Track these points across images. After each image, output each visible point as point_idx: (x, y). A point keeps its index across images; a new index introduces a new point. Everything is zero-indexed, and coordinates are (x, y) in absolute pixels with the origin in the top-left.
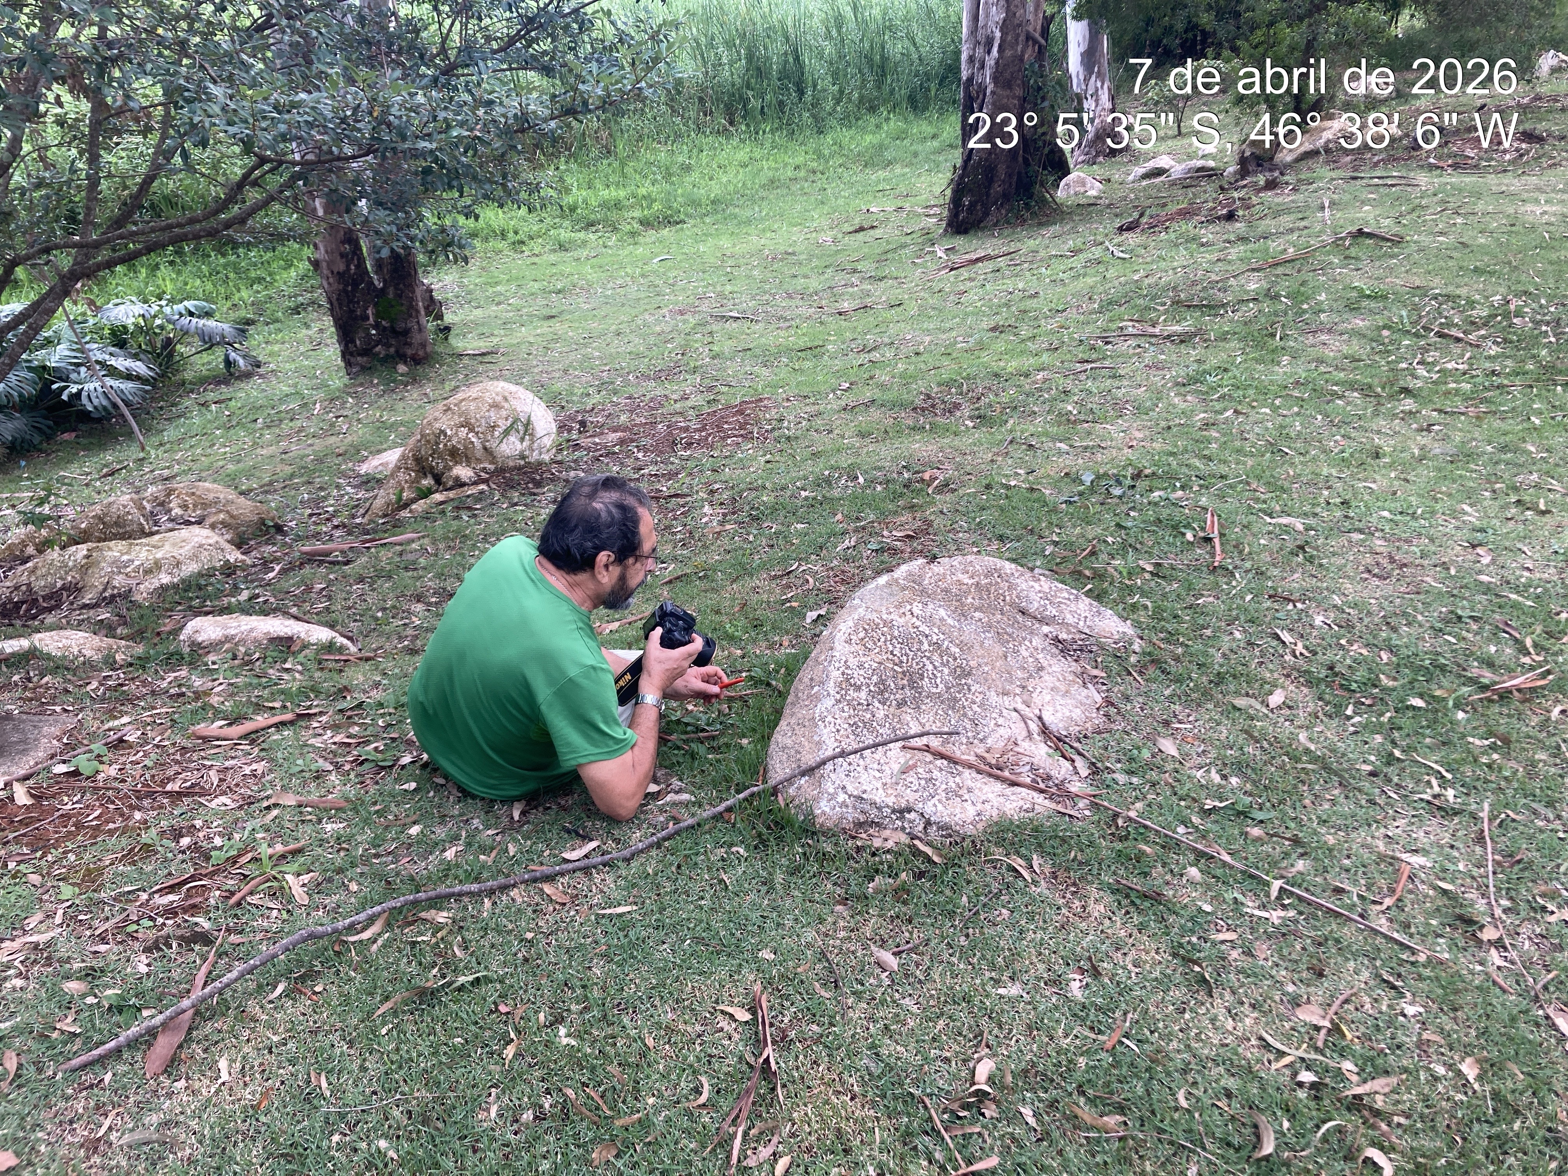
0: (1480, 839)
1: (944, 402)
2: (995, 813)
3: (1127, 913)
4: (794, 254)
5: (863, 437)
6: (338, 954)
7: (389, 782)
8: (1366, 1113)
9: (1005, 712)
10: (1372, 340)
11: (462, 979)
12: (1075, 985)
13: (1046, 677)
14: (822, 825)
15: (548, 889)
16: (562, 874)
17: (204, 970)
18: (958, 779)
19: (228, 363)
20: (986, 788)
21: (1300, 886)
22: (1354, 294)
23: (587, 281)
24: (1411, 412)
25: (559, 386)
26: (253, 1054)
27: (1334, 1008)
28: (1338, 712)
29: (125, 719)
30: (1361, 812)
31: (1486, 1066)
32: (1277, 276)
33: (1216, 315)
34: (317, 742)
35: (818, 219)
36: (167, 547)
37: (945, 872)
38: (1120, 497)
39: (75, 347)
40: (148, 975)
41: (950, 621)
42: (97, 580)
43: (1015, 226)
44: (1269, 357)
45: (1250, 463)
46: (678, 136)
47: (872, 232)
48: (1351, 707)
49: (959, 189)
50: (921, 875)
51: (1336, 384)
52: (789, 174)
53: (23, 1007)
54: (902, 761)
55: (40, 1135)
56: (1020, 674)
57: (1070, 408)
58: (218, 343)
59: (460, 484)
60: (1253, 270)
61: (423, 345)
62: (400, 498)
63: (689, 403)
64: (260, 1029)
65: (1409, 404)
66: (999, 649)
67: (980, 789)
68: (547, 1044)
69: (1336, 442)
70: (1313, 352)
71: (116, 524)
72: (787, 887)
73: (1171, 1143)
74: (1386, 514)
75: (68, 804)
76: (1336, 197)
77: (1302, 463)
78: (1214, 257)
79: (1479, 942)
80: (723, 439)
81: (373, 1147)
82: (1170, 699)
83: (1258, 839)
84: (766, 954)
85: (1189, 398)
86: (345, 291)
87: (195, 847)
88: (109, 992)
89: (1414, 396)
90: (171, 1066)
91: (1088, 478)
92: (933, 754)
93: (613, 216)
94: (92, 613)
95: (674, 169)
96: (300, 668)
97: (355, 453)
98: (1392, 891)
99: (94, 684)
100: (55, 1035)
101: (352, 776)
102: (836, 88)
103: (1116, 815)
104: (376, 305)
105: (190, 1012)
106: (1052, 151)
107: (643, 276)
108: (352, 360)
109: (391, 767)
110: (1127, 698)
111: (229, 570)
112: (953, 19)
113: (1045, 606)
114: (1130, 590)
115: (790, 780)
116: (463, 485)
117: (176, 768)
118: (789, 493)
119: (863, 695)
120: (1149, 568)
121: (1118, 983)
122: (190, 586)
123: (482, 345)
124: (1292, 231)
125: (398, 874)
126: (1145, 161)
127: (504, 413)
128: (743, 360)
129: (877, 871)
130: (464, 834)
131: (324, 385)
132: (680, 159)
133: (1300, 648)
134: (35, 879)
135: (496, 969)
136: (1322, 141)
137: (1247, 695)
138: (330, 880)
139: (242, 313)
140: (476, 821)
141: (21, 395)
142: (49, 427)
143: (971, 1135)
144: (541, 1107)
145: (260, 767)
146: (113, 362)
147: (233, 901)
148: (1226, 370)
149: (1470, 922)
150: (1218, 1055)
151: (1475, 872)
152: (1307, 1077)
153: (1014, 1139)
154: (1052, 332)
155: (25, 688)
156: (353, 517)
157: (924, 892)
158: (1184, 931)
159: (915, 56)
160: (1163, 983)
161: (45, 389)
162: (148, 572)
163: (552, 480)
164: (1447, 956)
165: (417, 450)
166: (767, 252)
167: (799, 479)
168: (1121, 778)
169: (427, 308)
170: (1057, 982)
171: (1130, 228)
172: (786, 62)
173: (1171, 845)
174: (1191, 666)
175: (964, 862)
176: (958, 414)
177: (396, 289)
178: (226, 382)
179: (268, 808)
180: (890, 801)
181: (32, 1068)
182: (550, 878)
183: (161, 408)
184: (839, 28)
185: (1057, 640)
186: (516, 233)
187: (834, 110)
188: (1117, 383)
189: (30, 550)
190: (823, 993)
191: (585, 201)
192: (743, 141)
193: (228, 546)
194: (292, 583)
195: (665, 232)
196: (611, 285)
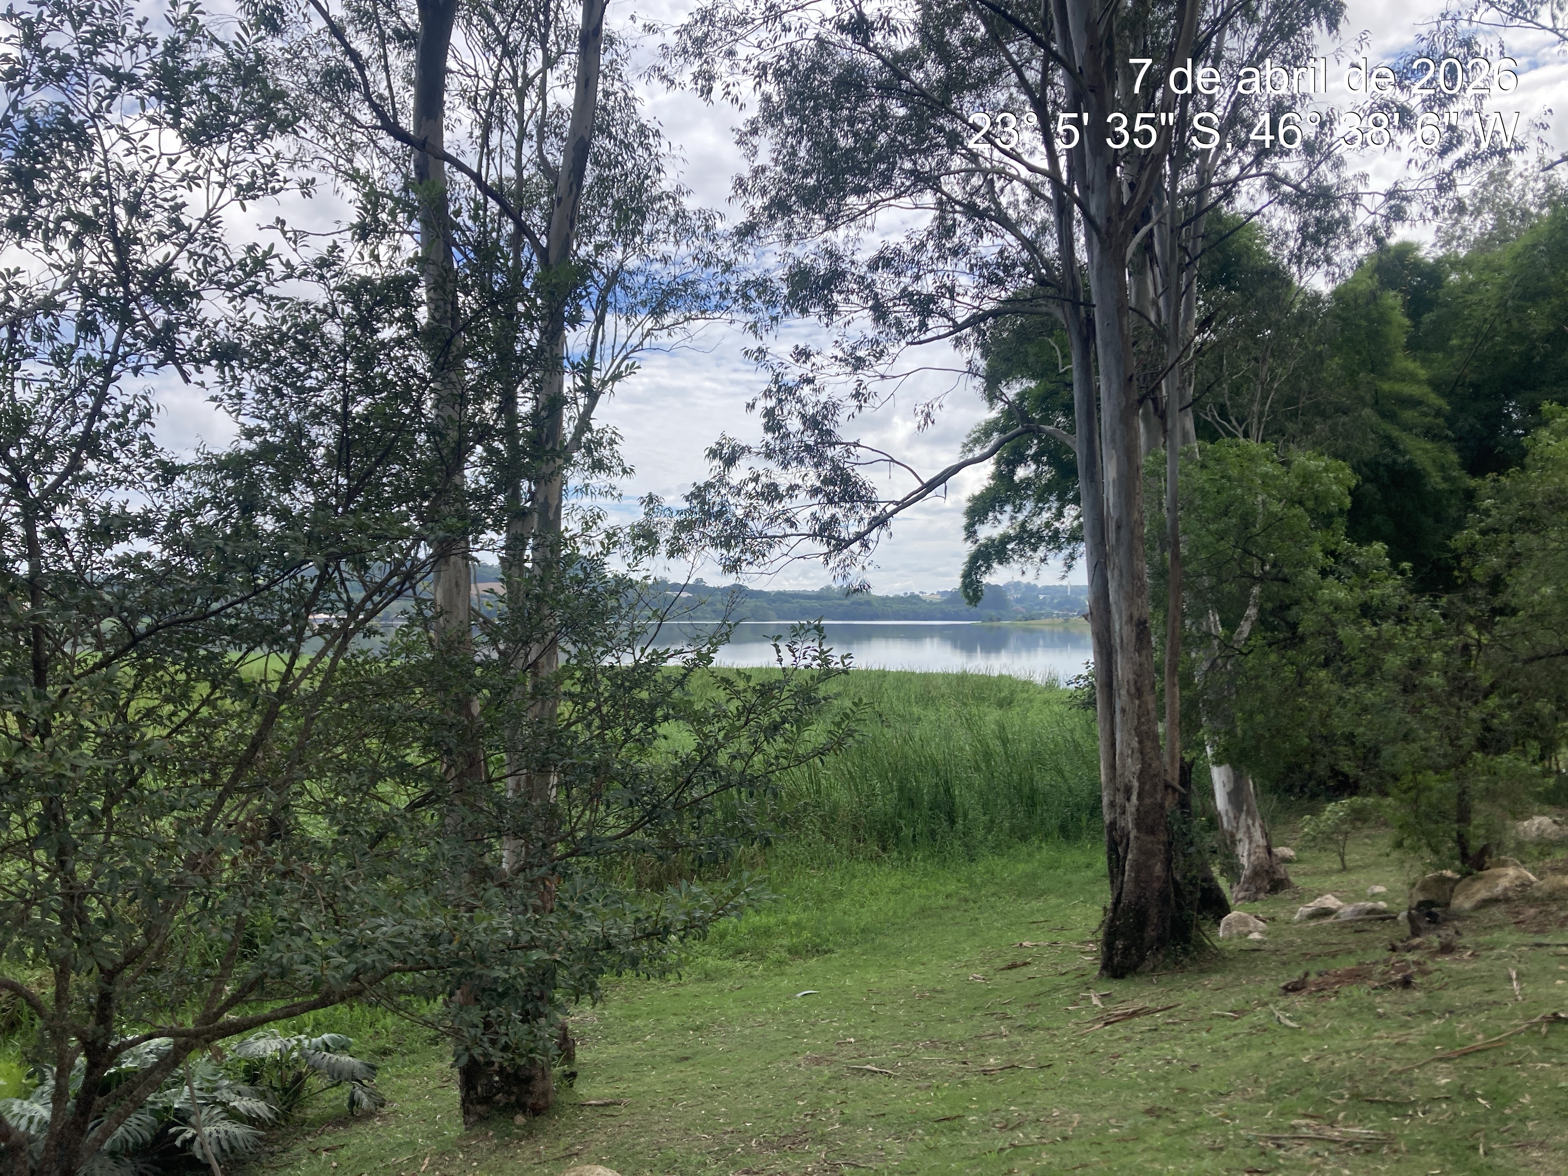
4: (942, 992)
19: (353, 1102)
23: (727, 1016)
32: (1469, 1069)
33: (1405, 1116)
35: (969, 952)
43: (1174, 973)
46: (830, 863)
47: (1025, 969)
49: (1111, 932)
52: (941, 902)
58: (346, 1080)
60: (1439, 1059)
61: (545, 1094)
76: (1522, 967)
93: (763, 943)
95: (826, 895)
102: (987, 817)
107: (785, 1012)
108: (471, 1108)
123: (608, 1093)
124: (1480, 1006)
126: (1310, 899)
128: (875, 1129)
131: (440, 1134)
132: (832, 886)
136: (1499, 889)
139: (382, 1043)
141: (135, 1140)
146: (236, 1102)
154: (1215, 1123)
161: (162, 1134)
166: (914, 989)
171: (1296, 988)
172: (937, 793)
178: (345, 1124)
183: (273, 1153)
184: (988, 761)
187: (986, 839)
191: (735, 928)
192: (894, 868)
195: (813, 962)
196: (751, 1022)
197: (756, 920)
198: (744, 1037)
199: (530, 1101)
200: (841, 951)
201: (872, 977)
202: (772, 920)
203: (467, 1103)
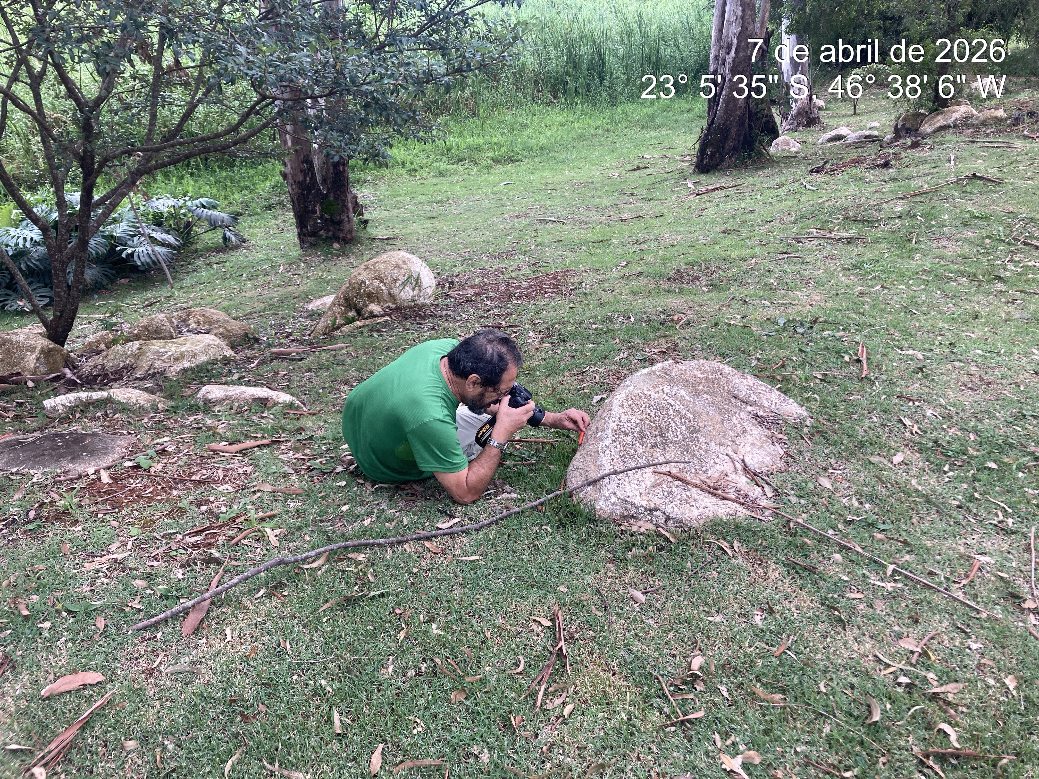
0: (1028, 549)
1: (689, 275)
2: (711, 515)
3: (793, 578)
4: (592, 183)
5: (634, 295)
6: (297, 574)
7: (329, 482)
8: (941, 703)
9: (720, 456)
10: (978, 245)
11: (372, 593)
12: (757, 618)
13: (748, 437)
14: (600, 516)
15: (427, 544)
16: (436, 536)
17: (217, 578)
18: (688, 493)
19: (225, 239)
20: (706, 500)
21: (906, 570)
22: (968, 215)
23: (457, 196)
24: (1001, 291)
25: (436, 260)
26: (246, 627)
27: (924, 641)
28: (939, 468)
29: (166, 439)
30: (950, 529)
31: (1022, 682)
32: (916, 203)
33: (872, 227)
34: (284, 457)
35: (610, 160)
36: (188, 345)
37: (678, 548)
38: (802, 334)
39: (131, 224)
40: (183, 580)
41: (688, 398)
42: (144, 364)
43: (741, 169)
44: (907, 254)
45: (890, 318)
46: (520, 104)
47: (645, 171)
48: (947, 466)
49: (705, 143)
50: (662, 549)
51: (952, 272)
52: (592, 132)
53: (108, 594)
54: (653, 480)
55: (118, 665)
56: (731, 433)
57: (772, 281)
58: (220, 226)
59: (373, 315)
60: (900, 198)
61: (351, 231)
62: (334, 323)
63: (520, 273)
64: (250, 614)
65: (1000, 286)
66: (718, 418)
67: (702, 500)
68: (425, 632)
69: (948, 307)
70: (937, 252)
71: (156, 332)
72: (577, 551)
73: (814, 712)
74: (979, 352)
75: (134, 484)
76: (959, 153)
77: (925, 320)
78: (874, 189)
79: (1022, 610)
80: (543, 294)
81: (318, 684)
82: (828, 455)
83: (881, 540)
84: (563, 589)
85: (852, 278)
86: (302, 194)
87: (210, 512)
88: (160, 587)
89: (1004, 282)
90: (197, 630)
91: (782, 322)
92: (673, 477)
93: (475, 155)
94: (141, 383)
95: (516, 126)
96: (272, 417)
97: (305, 297)
98: (967, 576)
99: (146, 420)
100: (127, 610)
101: (306, 477)
102: (625, 76)
103: (789, 521)
104: (322, 204)
105: (208, 601)
106: (767, 122)
107: (493, 194)
108: (305, 239)
109: (330, 473)
110: (801, 453)
111: (226, 361)
112: (706, 34)
113: (750, 394)
114: (806, 389)
115: (580, 488)
116: (375, 316)
117: (198, 467)
118: (585, 326)
119: (630, 438)
120: (819, 376)
121: (785, 619)
122: (202, 369)
123: (388, 233)
124: (927, 175)
125: (334, 532)
126: (830, 130)
127: (403, 271)
128: (557, 247)
129: (634, 545)
130: (376, 511)
131: (286, 255)
132: (521, 120)
133: (915, 429)
134: (115, 524)
135: (394, 588)
136: (952, 119)
137: (879, 455)
138: (293, 534)
139: (235, 208)
140: (383, 504)
141: (97, 253)
142: (113, 275)
143: (687, 699)
144: (420, 668)
145: (249, 469)
146: (154, 235)
147: (233, 542)
148: (877, 261)
149: (1017, 597)
150: (847, 663)
151: (1023, 568)
152: (903, 680)
153: (714, 704)
154: (762, 234)
155: (105, 420)
156: (304, 336)
157: (664, 558)
158: (829, 591)
159: (679, 57)
160: (815, 620)
161: (112, 251)
162: (176, 359)
163: (431, 316)
164: (1000, 616)
165: (346, 293)
166: (575, 181)
167: (592, 317)
168: (794, 500)
169: (353, 208)
170: (746, 615)
171: (818, 171)
172: (593, 59)
173: (823, 540)
174: (843, 436)
175: (690, 543)
176: (698, 283)
177: (335, 194)
178: (223, 251)
179: (254, 492)
180: (644, 503)
181: (113, 628)
182: (429, 538)
183: (182, 266)
184: (629, 37)
185: (756, 416)
186: (412, 164)
187: (623, 91)
188: (804, 267)
189: (102, 346)
190: (597, 613)
191: (457, 145)
192: (562, 109)
193: (226, 348)
194: (265, 370)
195: (509, 166)
196: (472, 199)
197: (470, 141)
198: (469, 206)
199: (341, 235)
200: (526, 160)
201: (547, 174)
202: (481, 141)
203: (301, 236)
